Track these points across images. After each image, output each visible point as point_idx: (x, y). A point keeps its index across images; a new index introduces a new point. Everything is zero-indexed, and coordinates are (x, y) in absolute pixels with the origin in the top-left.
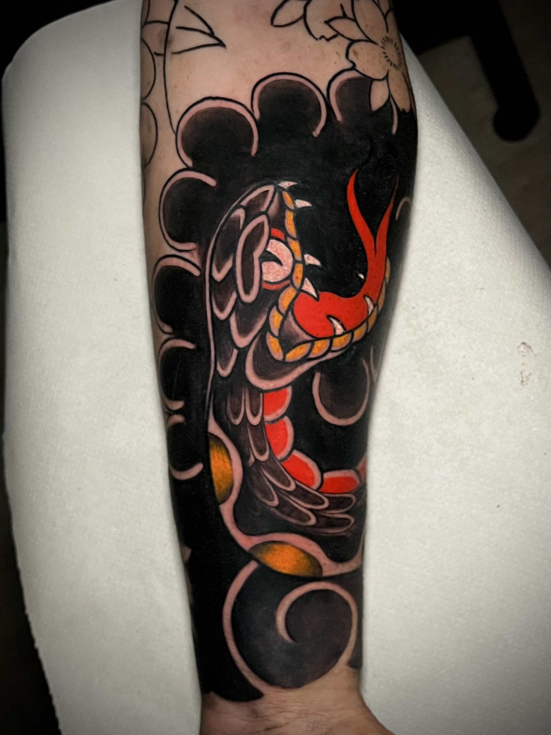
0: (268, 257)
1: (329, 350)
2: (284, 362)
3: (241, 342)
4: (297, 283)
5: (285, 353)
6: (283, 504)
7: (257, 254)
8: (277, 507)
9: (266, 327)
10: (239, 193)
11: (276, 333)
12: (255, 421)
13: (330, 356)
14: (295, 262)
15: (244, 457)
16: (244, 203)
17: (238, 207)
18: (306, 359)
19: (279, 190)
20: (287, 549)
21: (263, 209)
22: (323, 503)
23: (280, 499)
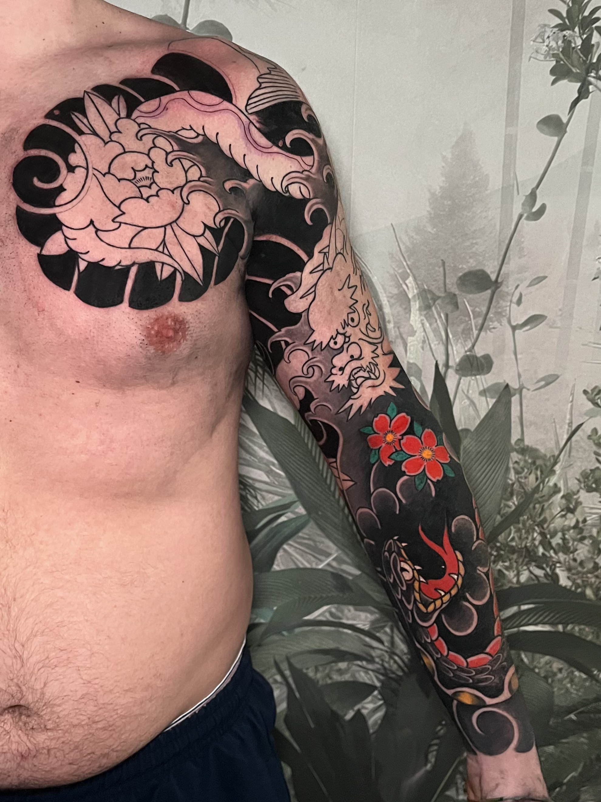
0: (403, 570)
1: (442, 603)
2: (427, 613)
3: (410, 607)
4: (417, 578)
5: (427, 609)
6: (455, 675)
7: (399, 569)
8: (453, 677)
9: (415, 600)
10: (383, 546)
11: (419, 601)
12: (429, 641)
13: (444, 606)
14: (413, 570)
15: (432, 657)
16: (386, 549)
17: (385, 551)
18: (435, 610)
19: (394, 540)
20: (465, 694)
21: (393, 550)
22: (472, 673)
23: (453, 673)
